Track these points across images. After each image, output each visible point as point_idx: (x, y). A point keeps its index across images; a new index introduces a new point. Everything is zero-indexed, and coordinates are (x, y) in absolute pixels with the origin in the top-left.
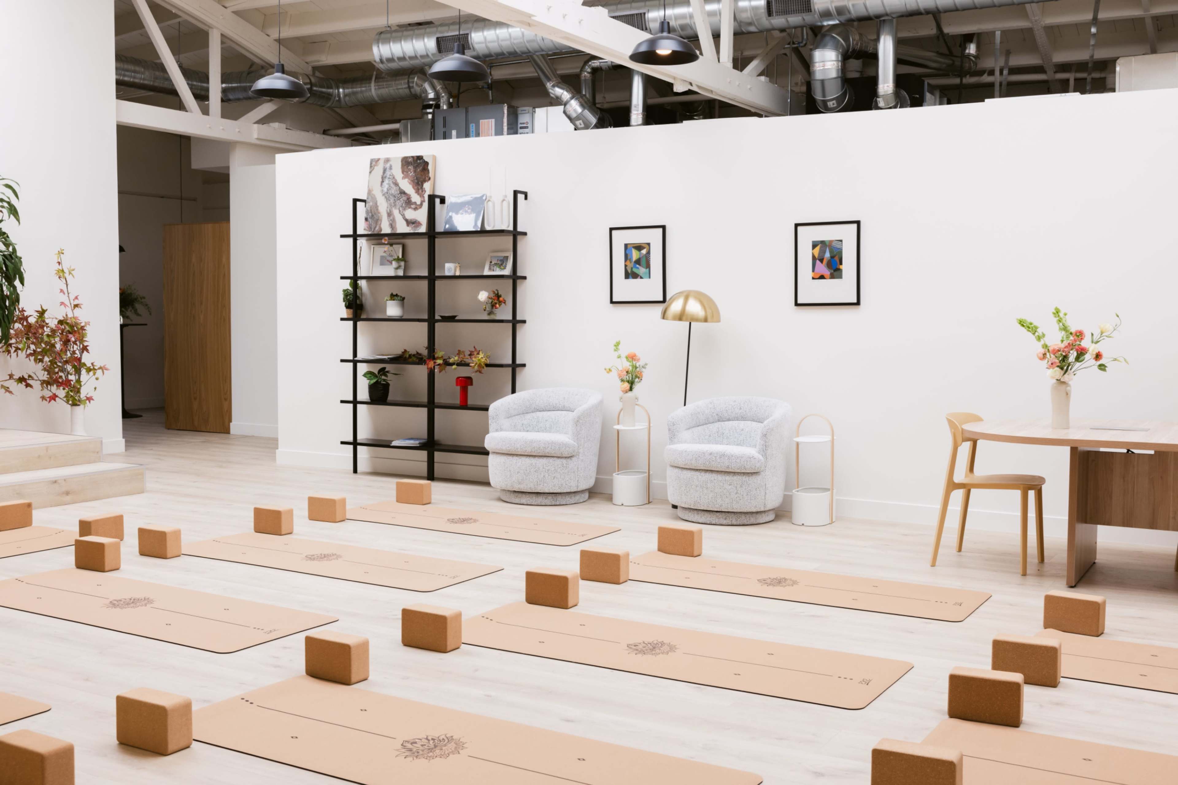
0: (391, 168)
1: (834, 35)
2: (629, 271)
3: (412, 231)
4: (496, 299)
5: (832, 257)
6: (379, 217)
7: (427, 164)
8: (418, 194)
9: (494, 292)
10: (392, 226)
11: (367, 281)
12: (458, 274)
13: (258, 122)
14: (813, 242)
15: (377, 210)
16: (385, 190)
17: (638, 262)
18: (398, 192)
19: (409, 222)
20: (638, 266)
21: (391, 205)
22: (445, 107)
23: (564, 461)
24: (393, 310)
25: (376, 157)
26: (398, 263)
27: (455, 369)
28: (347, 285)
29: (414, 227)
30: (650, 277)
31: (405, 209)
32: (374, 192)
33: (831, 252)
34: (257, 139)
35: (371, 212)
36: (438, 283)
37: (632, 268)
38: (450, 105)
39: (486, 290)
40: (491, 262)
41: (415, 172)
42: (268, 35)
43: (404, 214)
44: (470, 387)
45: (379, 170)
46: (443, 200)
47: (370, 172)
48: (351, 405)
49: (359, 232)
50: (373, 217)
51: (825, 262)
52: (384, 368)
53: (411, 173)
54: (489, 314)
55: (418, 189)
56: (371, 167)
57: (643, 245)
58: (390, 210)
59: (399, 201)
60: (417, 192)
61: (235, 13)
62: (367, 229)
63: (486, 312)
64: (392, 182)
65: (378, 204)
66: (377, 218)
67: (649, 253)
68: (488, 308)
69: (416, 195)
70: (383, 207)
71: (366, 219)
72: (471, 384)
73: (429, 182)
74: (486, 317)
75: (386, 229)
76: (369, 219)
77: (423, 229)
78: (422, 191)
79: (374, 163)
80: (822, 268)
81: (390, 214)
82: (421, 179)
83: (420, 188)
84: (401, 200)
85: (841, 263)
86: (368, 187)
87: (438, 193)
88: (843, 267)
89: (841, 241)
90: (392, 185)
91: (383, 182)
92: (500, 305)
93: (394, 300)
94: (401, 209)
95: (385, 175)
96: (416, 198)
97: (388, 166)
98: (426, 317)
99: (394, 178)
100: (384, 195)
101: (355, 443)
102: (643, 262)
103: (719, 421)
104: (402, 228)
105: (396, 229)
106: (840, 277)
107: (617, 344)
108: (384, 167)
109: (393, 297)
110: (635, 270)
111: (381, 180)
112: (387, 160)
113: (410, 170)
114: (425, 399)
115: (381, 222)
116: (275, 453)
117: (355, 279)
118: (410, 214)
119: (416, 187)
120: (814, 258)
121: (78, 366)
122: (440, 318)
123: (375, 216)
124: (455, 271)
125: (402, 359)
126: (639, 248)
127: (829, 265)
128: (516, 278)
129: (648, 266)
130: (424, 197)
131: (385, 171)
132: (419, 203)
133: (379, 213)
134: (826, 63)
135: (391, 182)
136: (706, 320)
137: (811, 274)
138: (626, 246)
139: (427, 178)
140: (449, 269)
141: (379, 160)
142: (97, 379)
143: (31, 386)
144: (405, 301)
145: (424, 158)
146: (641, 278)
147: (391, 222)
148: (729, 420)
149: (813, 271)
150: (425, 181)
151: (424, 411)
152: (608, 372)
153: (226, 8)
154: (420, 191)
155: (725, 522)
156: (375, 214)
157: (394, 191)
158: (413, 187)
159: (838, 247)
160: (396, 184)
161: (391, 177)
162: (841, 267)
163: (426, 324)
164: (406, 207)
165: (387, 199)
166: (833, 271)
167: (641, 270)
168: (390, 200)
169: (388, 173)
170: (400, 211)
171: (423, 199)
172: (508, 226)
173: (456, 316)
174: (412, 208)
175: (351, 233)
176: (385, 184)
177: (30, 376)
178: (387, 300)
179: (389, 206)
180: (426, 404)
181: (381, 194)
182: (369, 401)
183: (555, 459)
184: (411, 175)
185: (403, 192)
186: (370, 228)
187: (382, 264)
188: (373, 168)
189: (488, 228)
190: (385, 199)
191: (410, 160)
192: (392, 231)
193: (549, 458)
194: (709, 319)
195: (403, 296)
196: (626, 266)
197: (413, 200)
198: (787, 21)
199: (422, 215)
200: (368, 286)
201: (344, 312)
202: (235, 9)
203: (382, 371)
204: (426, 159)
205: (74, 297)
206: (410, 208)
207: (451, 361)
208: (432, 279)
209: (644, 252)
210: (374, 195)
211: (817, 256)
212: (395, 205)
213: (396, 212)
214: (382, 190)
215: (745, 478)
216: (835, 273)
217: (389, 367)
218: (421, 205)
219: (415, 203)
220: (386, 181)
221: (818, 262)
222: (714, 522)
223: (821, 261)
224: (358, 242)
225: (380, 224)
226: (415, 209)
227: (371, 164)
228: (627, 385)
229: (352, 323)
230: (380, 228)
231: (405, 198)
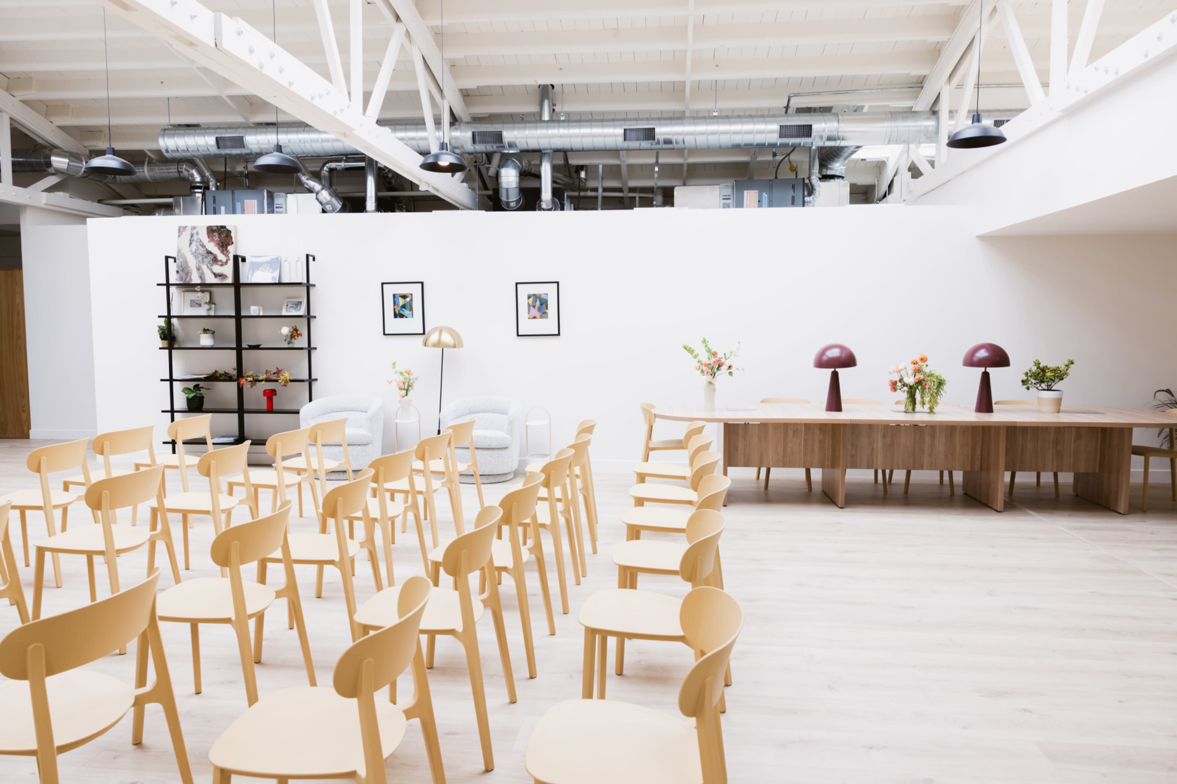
0: (197, 233)
2: (397, 313)
3: (220, 282)
4: (295, 333)
5: (541, 304)
6: (189, 271)
7: (229, 232)
8: (224, 254)
9: (292, 328)
11: (178, 319)
12: (261, 314)
14: (528, 295)
15: (187, 265)
16: (194, 250)
17: (404, 306)
18: (206, 252)
19: (216, 275)
20: (403, 309)
21: (199, 262)
22: (214, 189)
24: (206, 340)
25: (184, 225)
26: (209, 305)
27: (263, 384)
28: (162, 322)
29: (222, 278)
30: (413, 317)
31: (212, 265)
33: (540, 301)
35: (182, 267)
36: (243, 321)
37: (399, 311)
38: (218, 188)
39: (287, 326)
40: (287, 306)
41: (219, 237)
43: (212, 269)
44: (274, 397)
45: (186, 235)
46: (245, 260)
47: (179, 236)
48: (170, 414)
49: (171, 282)
50: (183, 270)
51: (537, 307)
52: (199, 385)
53: (216, 238)
54: (289, 343)
55: (223, 251)
56: (179, 232)
57: (408, 295)
58: (199, 265)
59: (206, 259)
60: (222, 252)
62: (178, 279)
63: (286, 342)
64: (200, 244)
65: (188, 261)
66: (187, 271)
67: (411, 300)
68: (289, 339)
69: (222, 255)
70: (192, 263)
71: (177, 272)
72: (276, 395)
73: (233, 245)
74: (287, 346)
75: (196, 280)
77: (230, 280)
78: (227, 252)
79: (181, 229)
80: (535, 312)
81: (199, 269)
82: (225, 243)
83: (224, 249)
84: (208, 258)
85: (547, 309)
86: (178, 247)
87: (240, 254)
88: (549, 311)
89: (547, 294)
90: (199, 246)
91: (191, 244)
92: (298, 337)
93: (207, 333)
94: (209, 265)
95: (192, 239)
96: (221, 257)
97: (195, 232)
98: (234, 346)
99: (201, 241)
101: (173, 443)
102: (408, 306)
104: (210, 279)
105: (205, 280)
106: (547, 317)
107: (396, 363)
108: (191, 233)
109: (206, 331)
110: (401, 312)
111: (189, 242)
112: (194, 228)
113: (214, 236)
114: (235, 406)
115: (191, 274)
117: (169, 318)
118: (217, 269)
119: (221, 249)
120: (529, 305)
122: (247, 347)
123: (185, 270)
124: (259, 311)
125: (214, 377)
126: (404, 297)
127: (539, 310)
128: (309, 317)
129: (411, 309)
130: (229, 257)
131: (192, 236)
132: (224, 260)
133: (189, 267)
135: (198, 244)
136: (455, 347)
137: (527, 316)
138: (394, 296)
139: (230, 243)
140: (253, 311)
141: (186, 227)
144: (215, 334)
145: (227, 227)
146: (406, 317)
147: (200, 274)
149: (529, 313)
150: (229, 245)
151: (235, 416)
152: (389, 384)
154: (225, 252)
156: (185, 268)
157: (202, 251)
158: (219, 249)
159: (545, 298)
160: (203, 246)
161: (198, 240)
162: (547, 311)
163: (234, 352)
164: (213, 263)
166: (541, 314)
167: (406, 312)
168: (198, 258)
169: (195, 237)
170: (208, 266)
171: (228, 258)
172: (302, 280)
173: (260, 345)
174: (218, 264)
175: (164, 282)
178: (200, 333)
179: (198, 262)
180: (237, 410)
181: (190, 253)
182: (187, 410)
184: (216, 239)
185: (209, 253)
186: (181, 279)
187: (192, 306)
188: (181, 233)
189: (285, 280)
190: (194, 257)
191: (214, 228)
192: (201, 281)
194: (457, 345)
195: (213, 330)
196: (394, 309)
199: (228, 270)
200: (179, 322)
201: (160, 343)
202: (23, 98)
203: (197, 387)
204: (228, 228)
206: (217, 264)
207: (260, 378)
208: (238, 318)
209: (408, 299)
210: (184, 254)
211: (531, 303)
212: (203, 262)
213: (204, 267)
214: (191, 250)
215: (500, 452)
216: (544, 315)
217: (203, 384)
218: (227, 262)
219: (221, 261)
220: (194, 244)
221: (532, 308)
223: (534, 307)
224: (171, 289)
225: (191, 276)
226: (222, 265)
227: (179, 230)
228: (404, 392)
229: (167, 351)
230: (191, 279)
231: (212, 257)
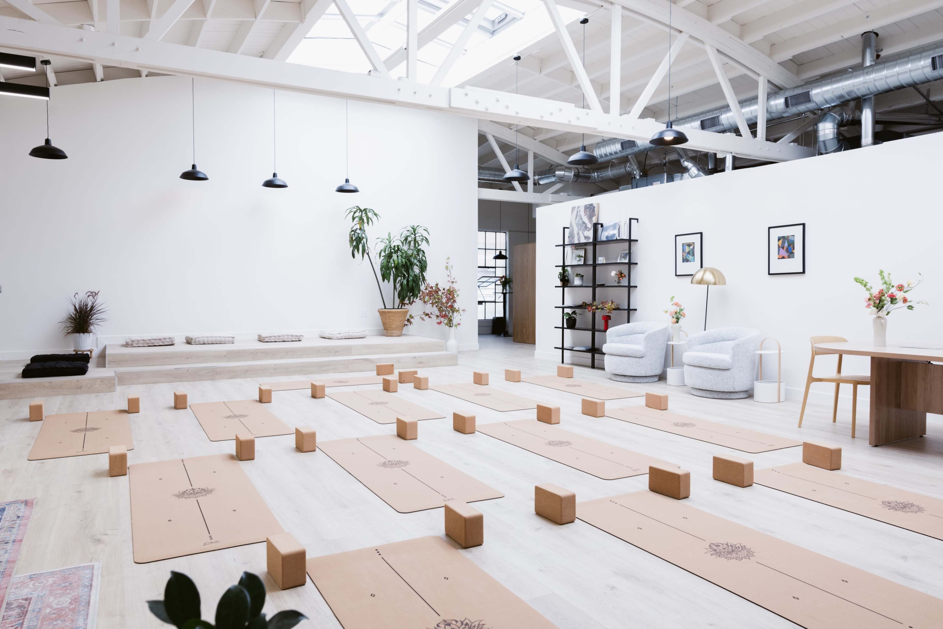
0: (580, 211)
1: (832, 113)
2: (685, 258)
3: (587, 242)
4: (621, 275)
5: (789, 245)
6: (574, 235)
7: (594, 207)
9: (619, 272)
10: (579, 240)
11: (571, 268)
13: (553, 193)
14: (778, 237)
15: (574, 232)
16: (577, 222)
17: (689, 253)
19: (585, 237)
20: (688, 255)
22: (638, 178)
23: (638, 359)
24: (577, 282)
25: (574, 206)
26: (580, 258)
27: (600, 311)
28: (560, 270)
29: (588, 239)
30: (694, 261)
31: (584, 231)
32: (572, 224)
33: (788, 243)
34: (551, 201)
35: (572, 233)
36: (597, 267)
37: (686, 257)
38: (641, 176)
39: (615, 271)
40: (621, 256)
41: (589, 212)
42: (558, 151)
43: (584, 234)
44: (609, 321)
45: (575, 213)
46: (602, 226)
47: (571, 214)
48: (561, 329)
49: (566, 243)
50: (571, 236)
51: (785, 248)
52: (575, 311)
56: (572, 211)
57: (691, 244)
58: (578, 232)
59: (582, 227)
61: (541, 141)
63: (616, 282)
65: (575, 229)
67: (694, 248)
68: (617, 280)
69: (589, 223)
70: (576, 231)
72: (610, 319)
73: (595, 217)
74: (617, 285)
75: (576, 241)
76: (570, 237)
77: (591, 240)
80: (784, 253)
81: (578, 234)
85: (794, 249)
86: (570, 221)
87: (600, 222)
88: (795, 251)
89: (794, 236)
90: (580, 219)
91: (576, 218)
92: (622, 278)
93: (578, 277)
95: (577, 215)
97: (577, 210)
98: (592, 285)
99: (580, 216)
100: (576, 224)
101: (563, 349)
102: (691, 253)
103: (723, 341)
104: (583, 241)
106: (793, 257)
107: (673, 297)
109: (577, 275)
110: (687, 257)
111: (575, 217)
112: (578, 207)
113: (587, 211)
114: (591, 327)
115: (574, 238)
116: (534, 352)
117: (564, 267)
118: (586, 233)
120: (779, 247)
121: (453, 309)
122: (598, 285)
124: (603, 261)
125: (582, 306)
126: (689, 245)
127: (787, 250)
128: (631, 264)
129: (693, 255)
131: (577, 212)
132: (590, 227)
134: (826, 130)
136: (715, 284)
137: (777, 256)
138: (683, 244)
139: (594, 215)
140: (601, 260)
142: (461, 315)
143: (431, 318)
144: (584, 277)
146: (690, 262)
147: (578, 238)
148: (728, 340)
149: (778, 254)
150: (593, 216)
151: (590, 333)
152: (665, 313)
153: (536, 140)
154: (591, 221)
155: (710, 396)
157: (581, 222)
158: (588, 220)
159: (792, 239)
160: (581, 219)
162: (794, 251)
163: (591, 289)
165: (578, 226)
166: (789, 254)
167: (690, 257)
169: (579, 213)
171: (592, 225)
172: (627, 237)
173: (605, 284)
175: (562, 244)
176: (577, 219)
177: (431, 313)
178: (575, 277)
179: (578, 230)
180: (591, 329)
181: (575, 224)
182: (568, 327)
183: (633, 358)
184: (587, 213)
185: (584, 223)
186: (570, 241)
187: (576, 259)
189: (618, 238)
191: (586, 206)
192: (578, 242)
193: (629, 357)
194: (717, 283)
195: (583, 275)
196: (683, 255)
197: (588, 226)
198: (797, 109)
199: (590, 234)
200: (572, 270)
201: (559, 283)
202: (540, 140)
204: (594, 205)
205: (453, 278)
206: (587, 230)
207: (599, 307)
208: (595, 265)
209: (692, 247)
211: (780, 245)
212: (580, 230)
213: (581, 233)
215: (720, 372)
216: (791, 255)
217: (577, 311)
220: (578, 218)
221: (781, 249)
222: (704, 396)
223: (783, 248)
224: (565, 249)
227: (573, 209)
228: (675, 320)
229: (562, 288)
230: (574, 241)
231: (584, 226)
